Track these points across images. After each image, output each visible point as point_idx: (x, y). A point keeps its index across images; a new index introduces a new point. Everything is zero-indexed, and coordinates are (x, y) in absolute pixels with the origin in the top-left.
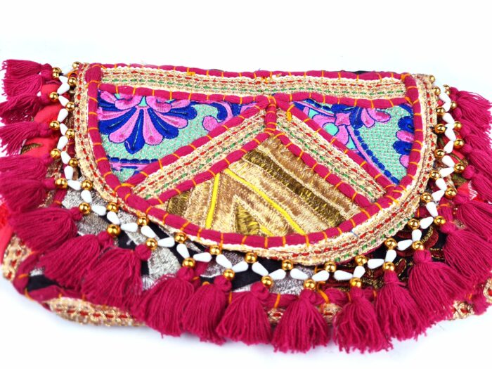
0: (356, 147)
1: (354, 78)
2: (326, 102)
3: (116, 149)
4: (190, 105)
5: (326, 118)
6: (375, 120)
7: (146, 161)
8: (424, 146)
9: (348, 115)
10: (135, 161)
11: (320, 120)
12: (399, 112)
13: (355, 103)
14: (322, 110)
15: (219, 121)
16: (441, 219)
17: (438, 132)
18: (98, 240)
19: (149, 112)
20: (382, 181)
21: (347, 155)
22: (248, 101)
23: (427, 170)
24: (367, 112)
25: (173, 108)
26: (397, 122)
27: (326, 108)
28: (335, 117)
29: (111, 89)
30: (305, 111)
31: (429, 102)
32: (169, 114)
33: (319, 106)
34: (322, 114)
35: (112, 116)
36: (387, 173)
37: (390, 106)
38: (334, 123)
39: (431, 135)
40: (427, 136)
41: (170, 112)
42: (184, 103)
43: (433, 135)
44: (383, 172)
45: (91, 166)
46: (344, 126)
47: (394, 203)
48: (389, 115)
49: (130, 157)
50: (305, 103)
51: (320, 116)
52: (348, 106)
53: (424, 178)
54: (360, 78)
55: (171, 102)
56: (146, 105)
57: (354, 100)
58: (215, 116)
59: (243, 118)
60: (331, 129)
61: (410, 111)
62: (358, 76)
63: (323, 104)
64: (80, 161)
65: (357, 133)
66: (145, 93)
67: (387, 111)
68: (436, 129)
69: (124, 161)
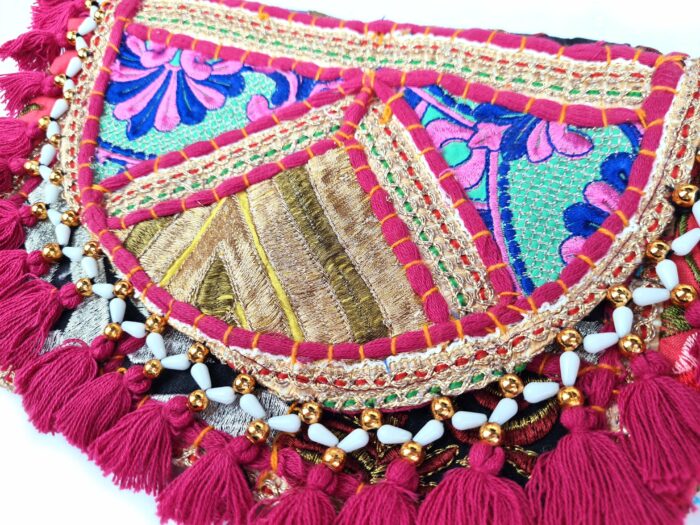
0: (488, 198)
1: (552, 51)
2: (468, 96)
3: (114, 130)
4: (240, 71)
5: (457, 128)
6: (554, 149)
7: (141, 155)
8: (632, 226)
9: (504, 128)
10: (129, 152)
11: (439, 131)
12: (613, 140)
13: (528, 107)
14: (454, 112)
15: (272, 105)
16: (572, 395)
17: (679, 202)
18: (25, 261)
19: (178, 77)
20: (499, 280)
21: (457, 211)
22: (332, 75)
23: (608, 281)
24: (548, 128)
25: (214, 73)
26: (600, 160)
27: (465, 109)
28: (474, 129)
29: (142, 33)
30: (420, 109)
31: (686, 127)
32: (205, 83)
33: (452, 102)
34: (452, 119)
35: (132, 76)
36: (520, 266)
37: (600, 125)
38: (467, 141)
39: (660, 206)
40: (649, 205)
41: (207, 80)
42: (232, 67)
43: (666, 205)
44: (513, 260)
45: (72, 149)
46: (484, 151)
47: (498, 330)
48: (591, 141)
49: (126, 144)
50: (424, 93)
51: (445, 124)
52: (512, 111)
53: (592, 296)
54: (566, 54)
55: (215, 63)
56: (178, 65)
57: (526, 99)
58: (269, 97)
59: (309, 105)
60: (454, 153)
61: (634, 143)
62: (562, 49)
63: (461, 100)
64: (63, 139)
65: (504, 169)
66: (183, 43)
67: (591, 133)
68: (675, 195)
69: (117, 149)
